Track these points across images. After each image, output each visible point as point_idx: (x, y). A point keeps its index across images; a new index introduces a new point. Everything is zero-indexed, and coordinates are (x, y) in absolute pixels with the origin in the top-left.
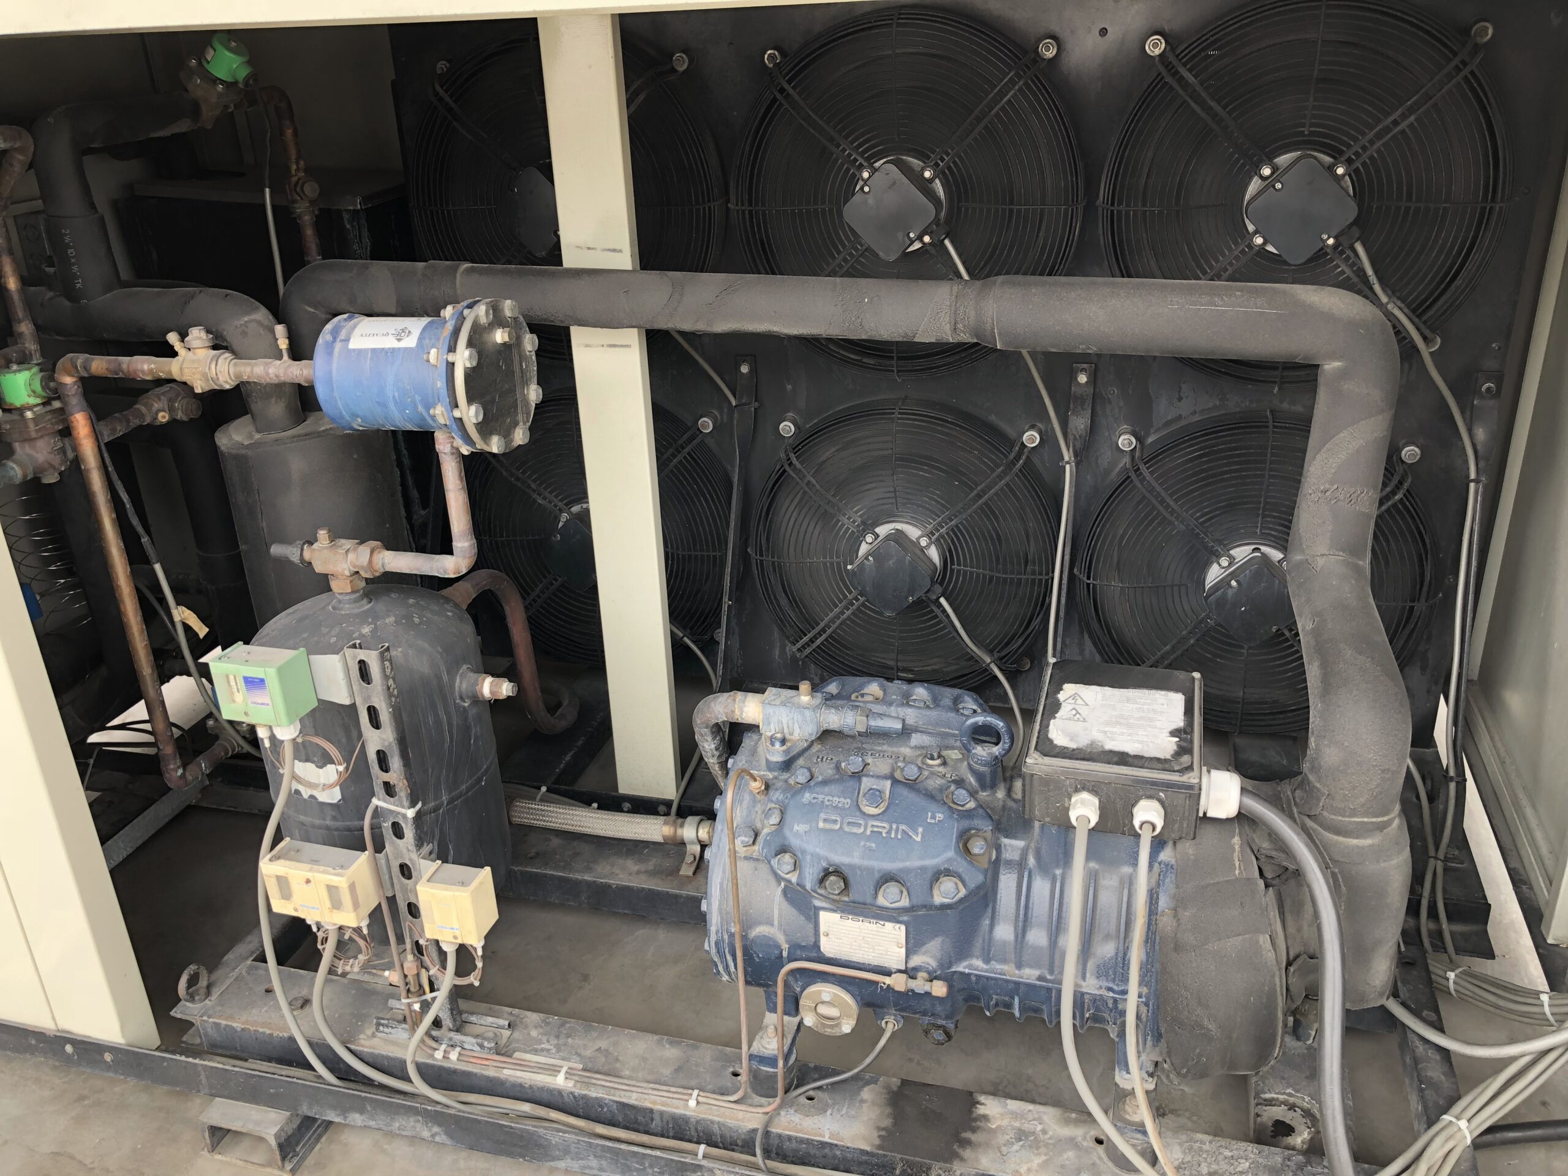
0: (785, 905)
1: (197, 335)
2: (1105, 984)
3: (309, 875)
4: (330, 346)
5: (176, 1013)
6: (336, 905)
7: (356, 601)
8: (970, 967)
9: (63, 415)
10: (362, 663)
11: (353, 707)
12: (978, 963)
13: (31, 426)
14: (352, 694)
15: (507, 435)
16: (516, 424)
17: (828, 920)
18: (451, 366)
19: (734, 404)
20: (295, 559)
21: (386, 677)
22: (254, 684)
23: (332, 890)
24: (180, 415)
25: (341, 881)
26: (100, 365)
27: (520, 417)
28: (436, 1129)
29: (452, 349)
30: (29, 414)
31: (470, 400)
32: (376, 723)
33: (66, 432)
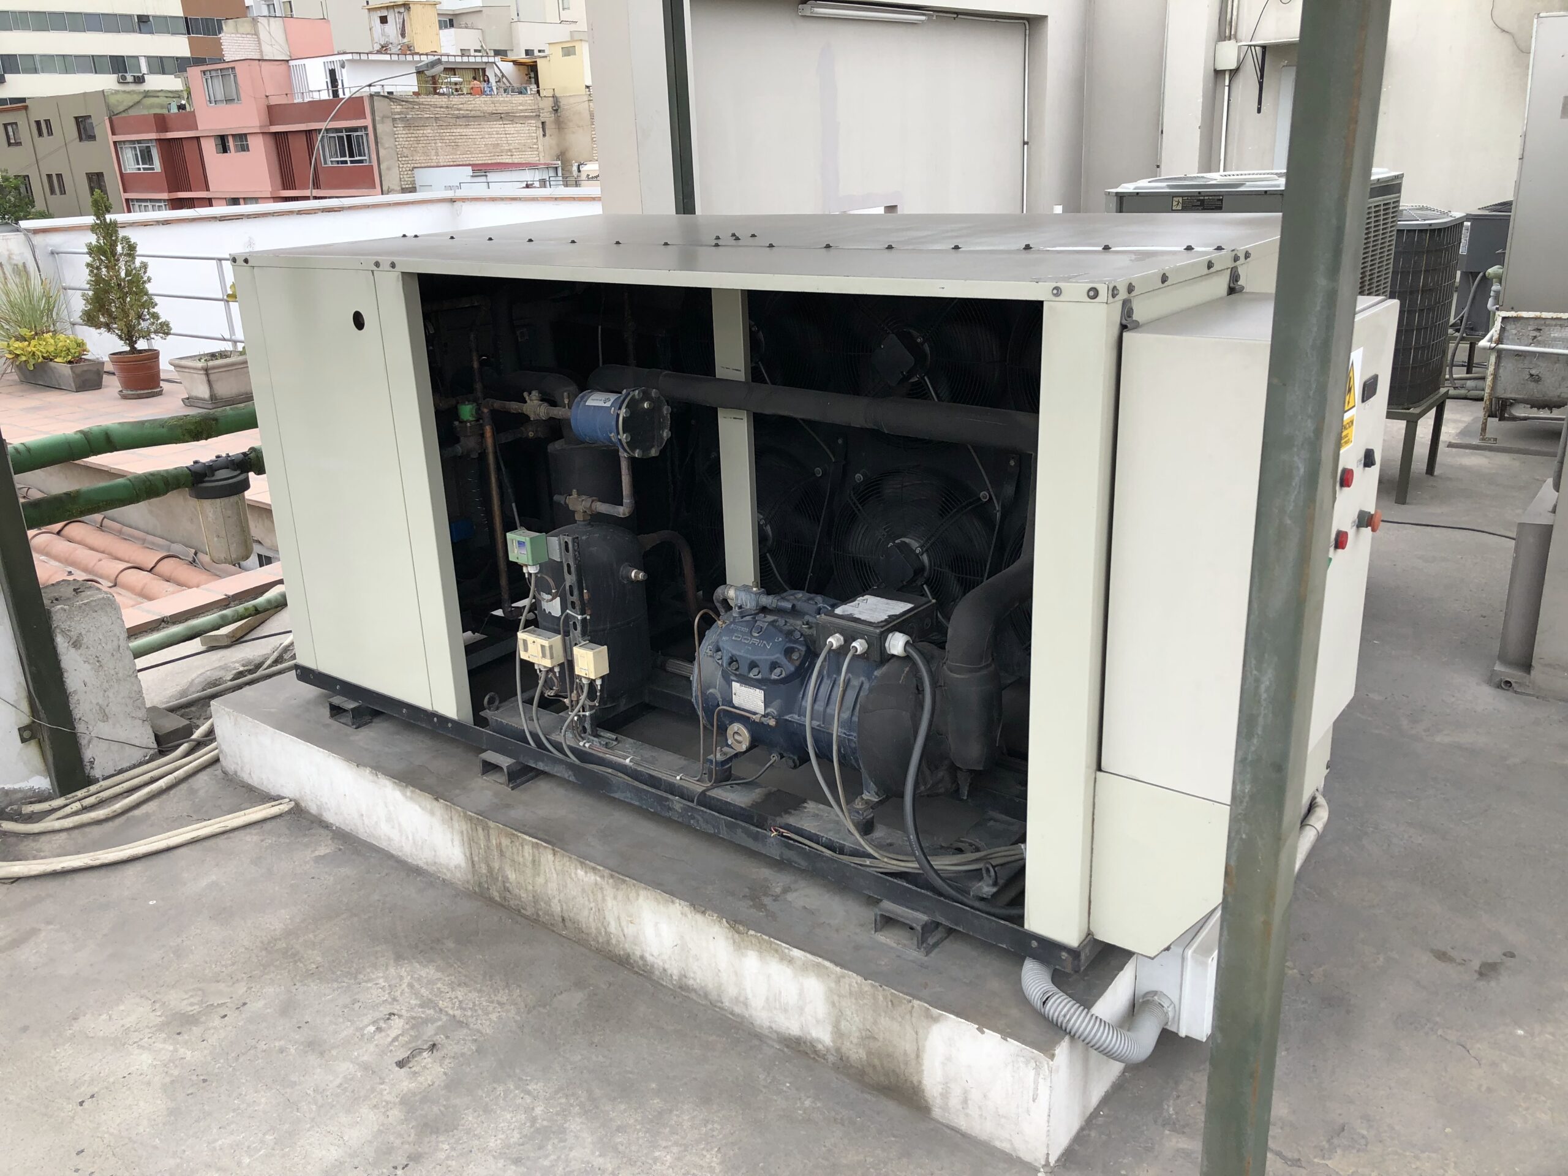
0: (722, 680)
1: (535, 393)
2: (844, 731)
3: (535, 639)
4: (579, 403)
5: (482, 714)
6: (544, 656)
7: (585, 525)
8: (792, 717)
9: (482, 427)
10: (566, 542)
11: (562, 562)
12: (796, 717)
13: (469, 430)
14: (561, 558)
15: (646, 450)
16: (653, 446)
17: (736, 685)
18: (618, 415)
19: (833, 460)
20: (563, 502)
21: (574, 550)
22: (521, 544)
23: (543, 647)
24: (540, 435)
25: (546, 643)
26: (497, 404)
27: (656, 443)
28: (570, 773)
29: (620, 408)
30: (468, 424)
31: (624, 433)
32: (569, 572)
33: (482, 435)
